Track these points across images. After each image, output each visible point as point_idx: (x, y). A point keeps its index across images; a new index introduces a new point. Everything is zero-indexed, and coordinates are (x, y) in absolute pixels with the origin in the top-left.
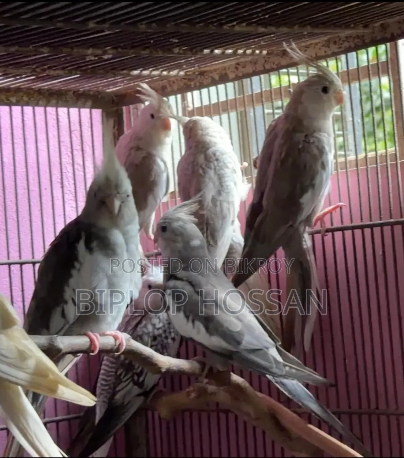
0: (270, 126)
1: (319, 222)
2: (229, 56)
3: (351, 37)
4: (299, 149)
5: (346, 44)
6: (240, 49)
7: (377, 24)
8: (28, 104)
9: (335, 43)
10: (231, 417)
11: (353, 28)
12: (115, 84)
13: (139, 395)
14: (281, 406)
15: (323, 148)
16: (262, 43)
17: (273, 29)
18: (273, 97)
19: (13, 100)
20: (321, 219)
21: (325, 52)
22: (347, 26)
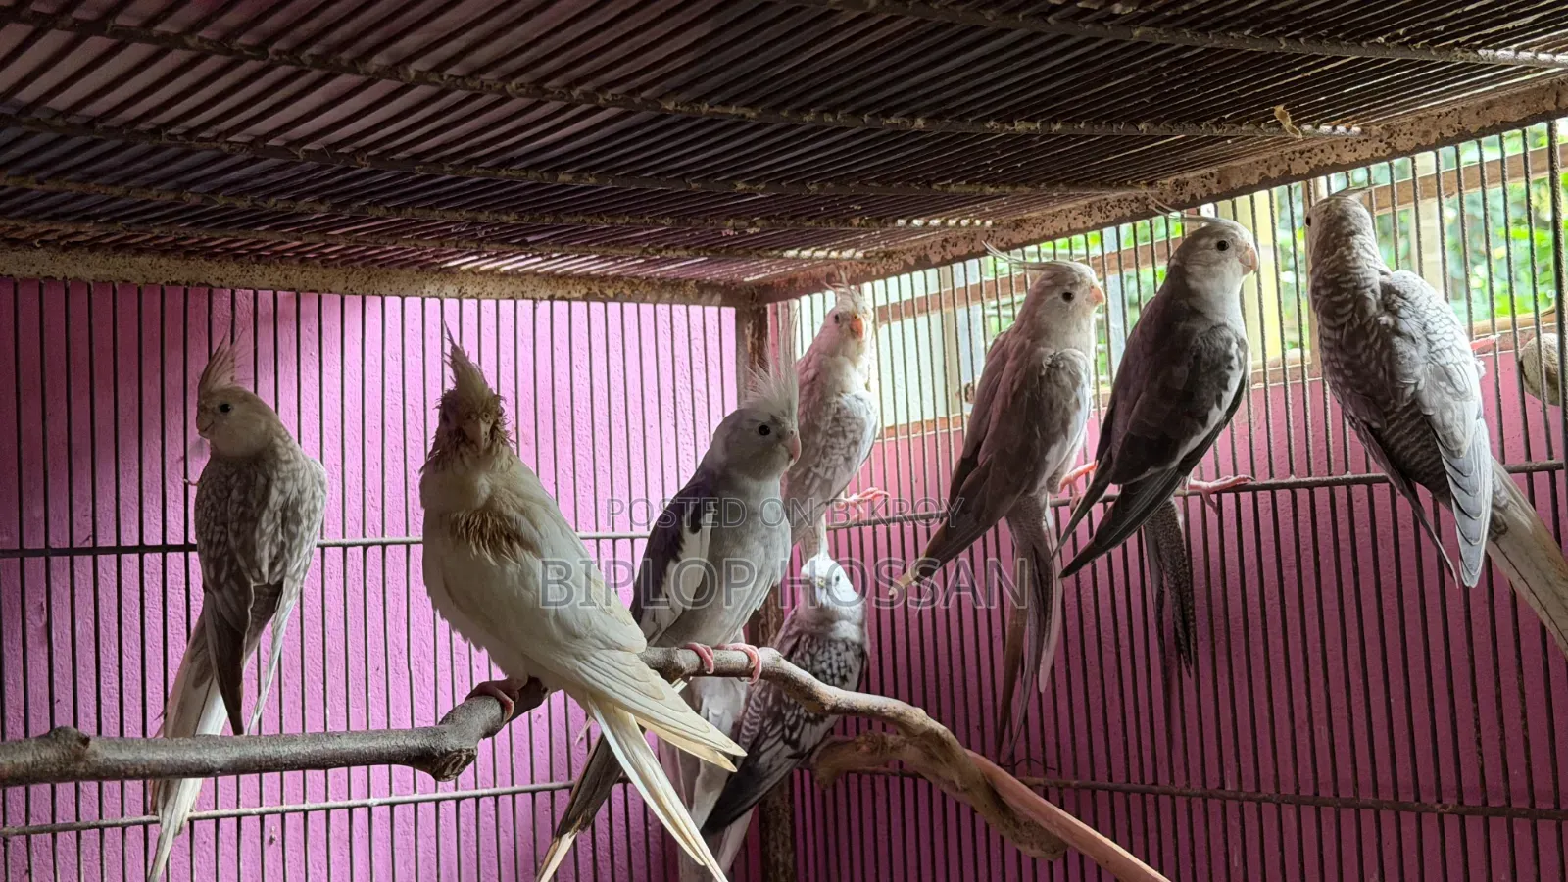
0: (996, 341)
1: (1067, 486)
2: (935, 229)
3: (1125, 200)
4: (1040, 378)
5: (1118, 211)
6: (953, 218)
7: (1170, 181)
8: (629, 300)
9: (1100, 209)
10: (922, 785)
11: (1131, 187)
12: (757, 271)
13: (790, 757)
14: (999, 769)
15: (1079, 376)
16: (987, 209)
17: (1008, 190)
18: (999, 291)
19: (610, 293)
20: (1071, 483)
21: (1084, 223)
22: (1121, 184)
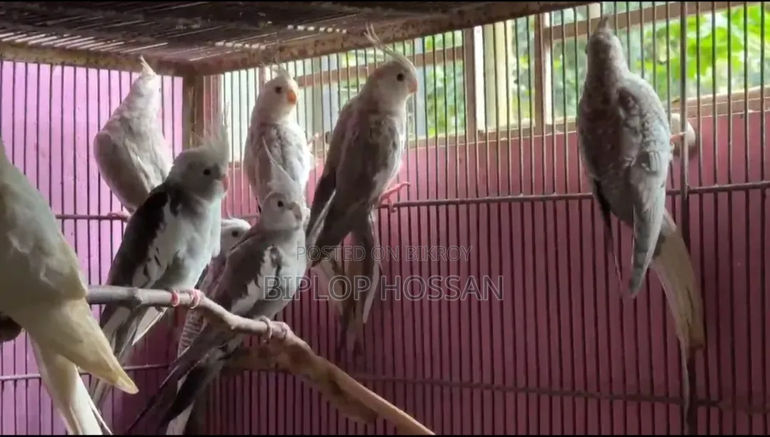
2: (311, 33)
3: (429, 21)
5: (423, 28)
6: (322, 26)
7: (456, 10)
8: (115, 68)
9: (413, 26)
11: (432, 13)
12: (198, 54)
16: (344, 22)
18: (349, 75)
19: (102, 63)
21: (403, 34)
22: (426, 11)
